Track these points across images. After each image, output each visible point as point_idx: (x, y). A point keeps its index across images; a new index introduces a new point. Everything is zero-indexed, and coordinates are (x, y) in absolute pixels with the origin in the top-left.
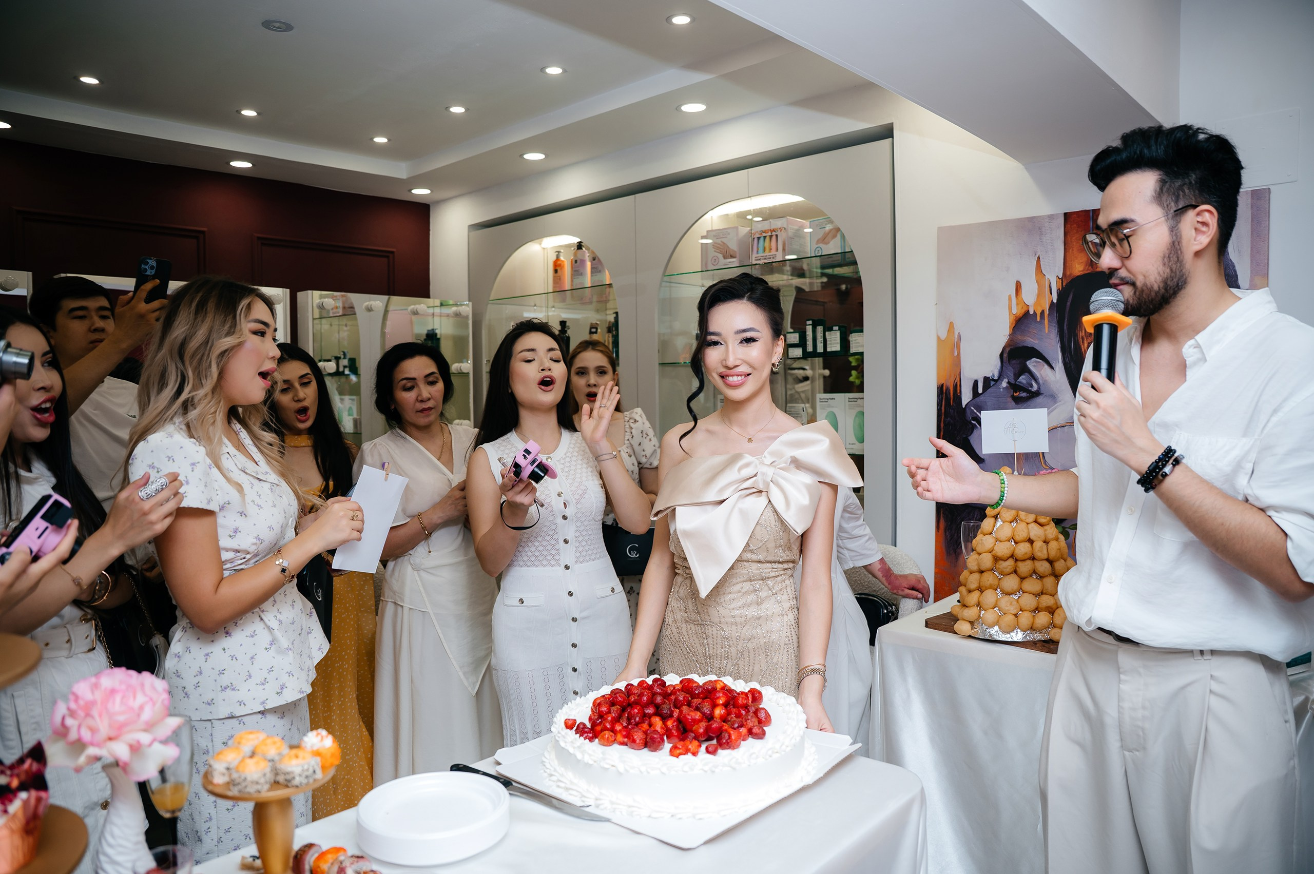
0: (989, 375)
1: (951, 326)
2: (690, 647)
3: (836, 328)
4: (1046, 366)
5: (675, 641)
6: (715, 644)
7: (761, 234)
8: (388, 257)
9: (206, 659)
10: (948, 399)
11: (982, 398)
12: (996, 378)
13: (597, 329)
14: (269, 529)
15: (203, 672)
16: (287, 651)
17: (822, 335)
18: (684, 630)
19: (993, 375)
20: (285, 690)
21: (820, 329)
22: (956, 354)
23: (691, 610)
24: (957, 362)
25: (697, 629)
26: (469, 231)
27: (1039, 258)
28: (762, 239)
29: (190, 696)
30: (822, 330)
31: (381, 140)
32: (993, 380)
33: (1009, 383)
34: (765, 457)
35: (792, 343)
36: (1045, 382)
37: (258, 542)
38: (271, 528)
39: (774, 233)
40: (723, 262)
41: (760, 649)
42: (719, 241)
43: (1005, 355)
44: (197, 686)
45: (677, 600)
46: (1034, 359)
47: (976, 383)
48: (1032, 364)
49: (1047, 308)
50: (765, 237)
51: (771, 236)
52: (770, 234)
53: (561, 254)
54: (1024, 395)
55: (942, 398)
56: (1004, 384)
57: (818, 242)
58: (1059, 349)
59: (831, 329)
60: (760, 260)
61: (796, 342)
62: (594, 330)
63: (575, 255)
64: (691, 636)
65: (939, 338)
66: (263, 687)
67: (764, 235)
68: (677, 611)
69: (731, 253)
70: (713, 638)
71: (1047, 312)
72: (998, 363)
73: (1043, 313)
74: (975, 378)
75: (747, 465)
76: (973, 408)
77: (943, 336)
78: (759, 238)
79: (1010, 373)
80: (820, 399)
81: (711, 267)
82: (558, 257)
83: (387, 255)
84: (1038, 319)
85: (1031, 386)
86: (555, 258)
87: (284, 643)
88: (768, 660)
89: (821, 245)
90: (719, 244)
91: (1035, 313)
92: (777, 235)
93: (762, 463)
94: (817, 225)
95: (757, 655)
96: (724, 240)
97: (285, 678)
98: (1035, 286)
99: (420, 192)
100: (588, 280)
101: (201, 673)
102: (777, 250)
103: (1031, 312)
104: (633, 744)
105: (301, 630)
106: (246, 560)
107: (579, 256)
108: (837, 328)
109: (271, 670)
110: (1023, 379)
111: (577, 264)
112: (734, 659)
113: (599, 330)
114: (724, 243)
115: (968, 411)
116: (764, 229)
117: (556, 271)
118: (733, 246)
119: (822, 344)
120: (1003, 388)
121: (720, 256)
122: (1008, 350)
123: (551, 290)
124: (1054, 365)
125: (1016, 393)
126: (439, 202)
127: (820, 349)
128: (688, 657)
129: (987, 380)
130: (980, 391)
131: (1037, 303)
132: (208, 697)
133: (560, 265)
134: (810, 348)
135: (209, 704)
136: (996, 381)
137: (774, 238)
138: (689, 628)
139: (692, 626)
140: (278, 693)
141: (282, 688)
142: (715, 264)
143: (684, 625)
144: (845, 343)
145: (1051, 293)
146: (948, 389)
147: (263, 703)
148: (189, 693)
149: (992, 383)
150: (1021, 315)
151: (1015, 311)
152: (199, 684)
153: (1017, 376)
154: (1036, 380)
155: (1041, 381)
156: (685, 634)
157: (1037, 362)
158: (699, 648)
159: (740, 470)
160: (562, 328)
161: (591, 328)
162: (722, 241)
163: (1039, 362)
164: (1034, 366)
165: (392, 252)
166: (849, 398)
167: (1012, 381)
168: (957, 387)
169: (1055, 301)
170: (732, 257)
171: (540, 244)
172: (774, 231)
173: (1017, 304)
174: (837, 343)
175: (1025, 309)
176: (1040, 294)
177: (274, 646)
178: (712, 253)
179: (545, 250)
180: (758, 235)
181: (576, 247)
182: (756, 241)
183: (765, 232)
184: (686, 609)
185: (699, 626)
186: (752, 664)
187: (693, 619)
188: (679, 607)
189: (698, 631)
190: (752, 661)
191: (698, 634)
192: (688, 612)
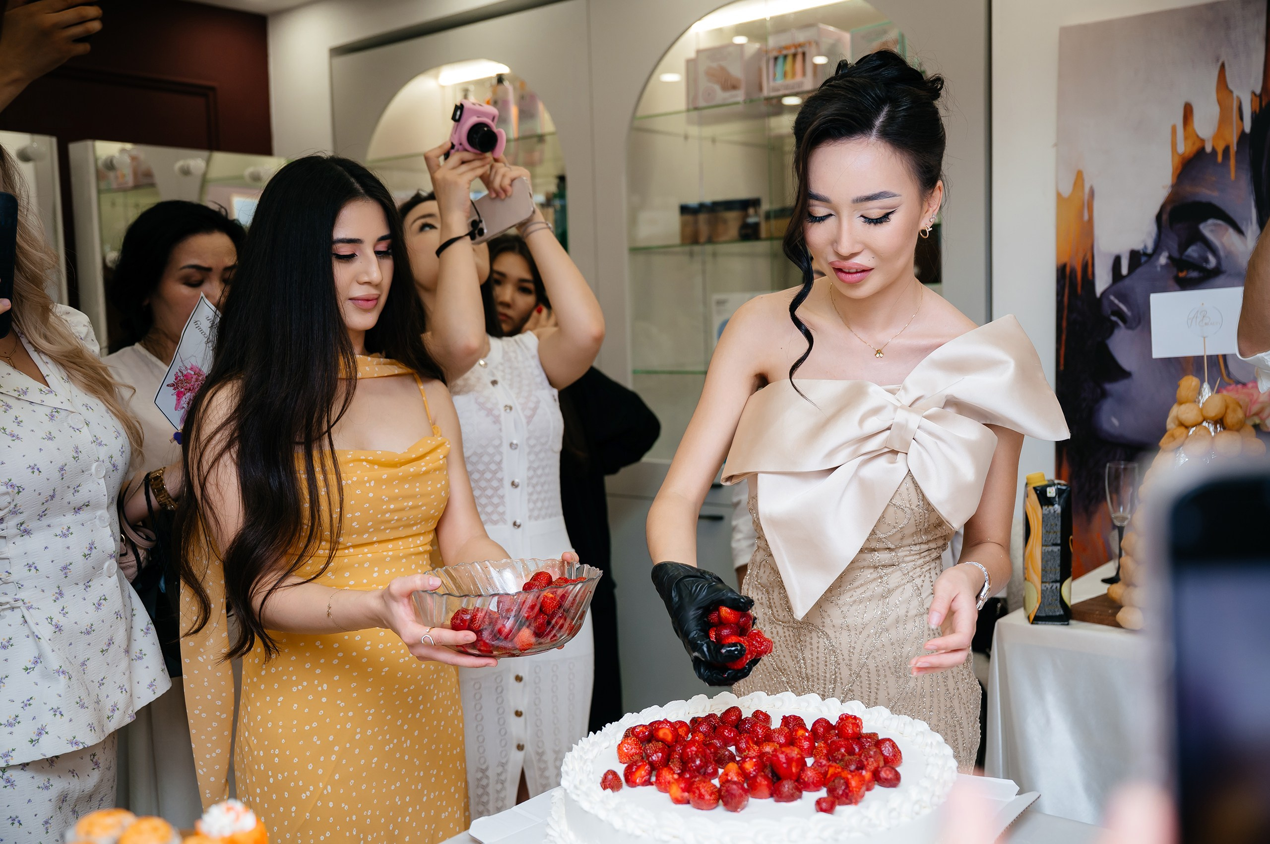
0: (1139, 247)
1: (1079, 177)
2: (778, 661)
4: (1231, 231)
7: (781, 51)
8: (205, 95)
10: (1073, 285)
11: (1127, 282)
12: (1150, 250)
16: (56, 674)
19: (1146, 247)
20: (44, 737)
22: (1086, 217)
23: (778, 604)
24: (1087, 230)
25: (787, 634)
26: (331, 57)
27: (1223, 66)
28: (780, 61)
32: (1145, 254)
33: (1170, 258)
36: (1229, 254)
39: (800, 50)
40: (721, 95)
41: (887, 668)
42: (715, 65)
43: (1165, 217)
45: (757, 588)
46: (1211, 221)
47: (1117, 260)
48: (1208, 229)
49: (1234, 140)
50: (785, 57)
51: (795, 56)
52: (793, 51)
54: (1194, 274)
55: (1064, 285)
56: (1163, 260)
58: (1253, 204)
60: (778, 90)
63: (494, 92)
65: (1059, 195)
66: (9, 729)
67: (785, 52)
69: (734, 84)
70: (812, 649)
71: (1234, 148)
72: (1153, 229)
73: (1227, 150)
74: (1116, 251)
75: (876, 411)
76: (1112, 298)
77: (1066, 191)
78: (776, 59)
79: (1173, 243)
81: (701, 103)
83: (205, 92)
84: (1220, 158)
85: (1207, 260)
87: (54, 661)
88: (900, 684)
90: (716, 70)
91: (1214, 150)
92: (804, 54)
94: (863, 37)
95: (882, 677)
96: (723, 63)
97: (47, 718)
98: (1215, 110)
102: (804, 76)
103: (1208, 149)
104: (699, 801)
109: (27, 704)
110: (1193, 252)
112: (845, 682)
114: (723, 69)
115: (1105, 303)
116: (784, 44)
118: (736, 71)
120: (1162, 267)
121: (717, 88)
122: (1168, 209)
124: (1244, 228)
125: (1182, 271)
126: (282, 12)
128: (775, 677)
129: (1136, 257)
130: (1124, 271)
131: (1218, 135)
136: (1150, 256)
137: (799, 58)
138: (775, 633)
140: (32, 741)
141: (40, 734)
142: (706, 100)
145: (1241, 118)
146: (1073, 271)
147: (6, 755)
149: (1144, 259)
150: (1192, 155)
151: (1181, 149)
153: (1183, 247)
154: (1214, 252)
155: (1222, 253)
157: (1215, 225)
158: (791, 663)
159: (859, 421)
162: (719, 66)
163: (1219, 225)
164: (1212, 231)
165: (212, 89)
167: (1176, 255)
168: (1088, 268)
169: (1247, 128)
170: (735, 87)
172: (800, 45)
173: (1186, 138)
175: (1198, 145)
176: (1223, 120)
177: (39, 665)
178: (704, 83)
179: (443, 87)
180: (775, 54)
181: (495, 81)
182: (771, 63)
183: (786, 48)
184: (770, 603)
185: (790, 630)
186: (873, 690)
187: (781, 618)
188: (760, 599)
189: (788, 638)
190: (874, 685)
191: (789, 642)
192: (774, 608)
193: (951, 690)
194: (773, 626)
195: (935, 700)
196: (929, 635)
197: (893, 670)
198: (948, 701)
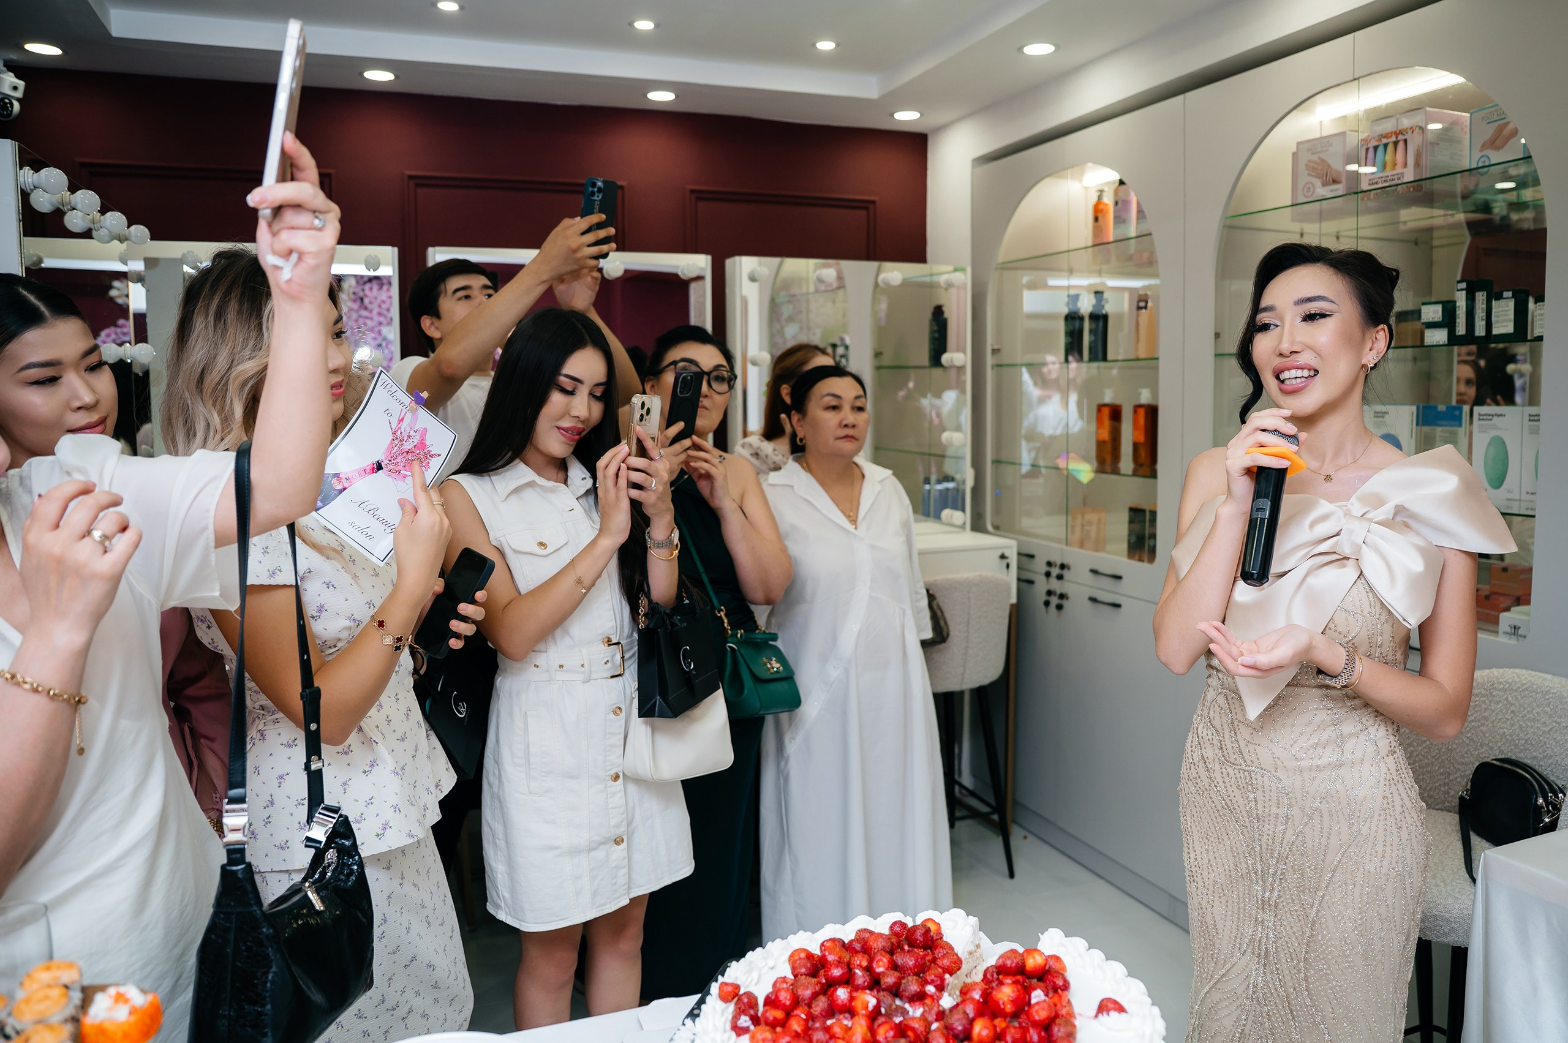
2: (1227, 800)
3: (1506, 294)
5: (1202, 788)
6: (1267, 800)
7: (1380, 140)
8: (867, 208)
9: (280, 783)
13: (1147, 302)
14: (367, 606)
15: (275, 802)
17: (1484, 306)
18: (1217, 775)
21: (1481, 297)
23: (1228, 746)
25: (1238, 776)
26: (973, 167)
28: (1381, 149)
29: (258, 837)
30: (1485, 297)
31: (826, 46)
34: (1352, 504)
35: (1431, 320)
37: (352, 624)
38: (370, 604)
39: (1401, 137)
40: (1322, 191)
41: (1340, 813)
42: (1315, 158)
44: (267, 821)
45: (1207, 728)
50: (1386, 146)
51: (1396, 143)
52: (1394, 139)
53: (1105, 194)
57: (1484, 147)
59: (1499, 297)
60: (1376, 183)
61: (1436, 320)
62: (1142, 304)
63: (1118, 196)
64: (1228, 784)
67: (1385, 141)
68: (1207, 744)
69: (1334, 177)
70: (1264, 792)
75: (1325, 518)
78: (1376, 148)
80: (1479, 415)
81: (1302, 199)
82: (1100, 197)
83: (865, 205)
86: (1095, 199)
88: (1353, 830)
89: (1488, 152)
90: (1315, 162)
92: (1405, 141)
93: (1348, 514)
94: (1483, 119)
95: (1335, 822)
96: (1322, 155)
99: (906, 117)
100: (1132, 231)
101: (272, 803)
102: (1405, 165)
105: (416, 751)
106: (337, 648)
107: (1121, 195)
108: (1509, 294)
111: (1121, 204)
112: (1297, 825)
113: (1149, 304)
114: (1323, 161)
116: (1384, 132)
117: (1096, 219)
119: (1484, 323)
121: (1318, 183)
123: (1090, 243)
126: (941, 129)
127: (1480, 331)
128: (1224, 815)
132: (280, 839)
133: (1102, 211)
134: (1461, 330)
135: (282, 848)
137: (1401, 146)
138: (1225, 775)
139: (1230, 770)
142: (1307, 195)
143: (1217, 767)
144: (1521, 316)
148: (256, 832)
152: (270, 819)
156: (1220, 780)
158: (1242, 802)
159: (1312, 525)
160: (1097, 301)
161: (1139, 301)
162: (1320, 158)
165: (873, 202)
166: (1530, 415)
170: (1335, 182)
171: (1081, 181)
172: (1401, 132)
174: (1509, 321)
178: (1304, 178)
179: (1086, 188)
180: (1374, 143)
181: (1118, 183)
182: (1371, 152)
183: (1386, 136)
184: (1221, 745)
185: (1241, 772)
186: (1325, 834)
187: (1232, 760)
188: (1210, 739)
189: (1239, 780)
190: (1326, 830)
191: (1240, 783)
192: (1225, 750)
193: (1404, 841)
194: (1223, 767)
195: (1388, 849)
196: (1385, 785)
197: (1346, 816)
198: (1401, 851)
